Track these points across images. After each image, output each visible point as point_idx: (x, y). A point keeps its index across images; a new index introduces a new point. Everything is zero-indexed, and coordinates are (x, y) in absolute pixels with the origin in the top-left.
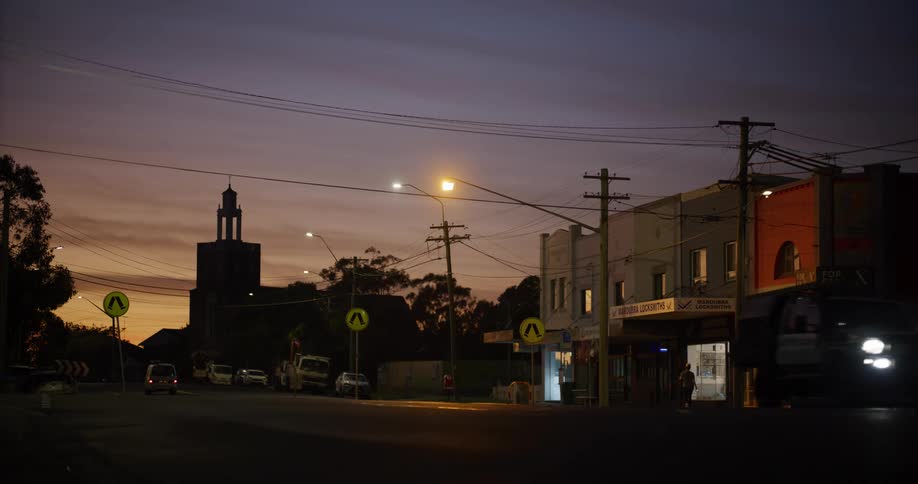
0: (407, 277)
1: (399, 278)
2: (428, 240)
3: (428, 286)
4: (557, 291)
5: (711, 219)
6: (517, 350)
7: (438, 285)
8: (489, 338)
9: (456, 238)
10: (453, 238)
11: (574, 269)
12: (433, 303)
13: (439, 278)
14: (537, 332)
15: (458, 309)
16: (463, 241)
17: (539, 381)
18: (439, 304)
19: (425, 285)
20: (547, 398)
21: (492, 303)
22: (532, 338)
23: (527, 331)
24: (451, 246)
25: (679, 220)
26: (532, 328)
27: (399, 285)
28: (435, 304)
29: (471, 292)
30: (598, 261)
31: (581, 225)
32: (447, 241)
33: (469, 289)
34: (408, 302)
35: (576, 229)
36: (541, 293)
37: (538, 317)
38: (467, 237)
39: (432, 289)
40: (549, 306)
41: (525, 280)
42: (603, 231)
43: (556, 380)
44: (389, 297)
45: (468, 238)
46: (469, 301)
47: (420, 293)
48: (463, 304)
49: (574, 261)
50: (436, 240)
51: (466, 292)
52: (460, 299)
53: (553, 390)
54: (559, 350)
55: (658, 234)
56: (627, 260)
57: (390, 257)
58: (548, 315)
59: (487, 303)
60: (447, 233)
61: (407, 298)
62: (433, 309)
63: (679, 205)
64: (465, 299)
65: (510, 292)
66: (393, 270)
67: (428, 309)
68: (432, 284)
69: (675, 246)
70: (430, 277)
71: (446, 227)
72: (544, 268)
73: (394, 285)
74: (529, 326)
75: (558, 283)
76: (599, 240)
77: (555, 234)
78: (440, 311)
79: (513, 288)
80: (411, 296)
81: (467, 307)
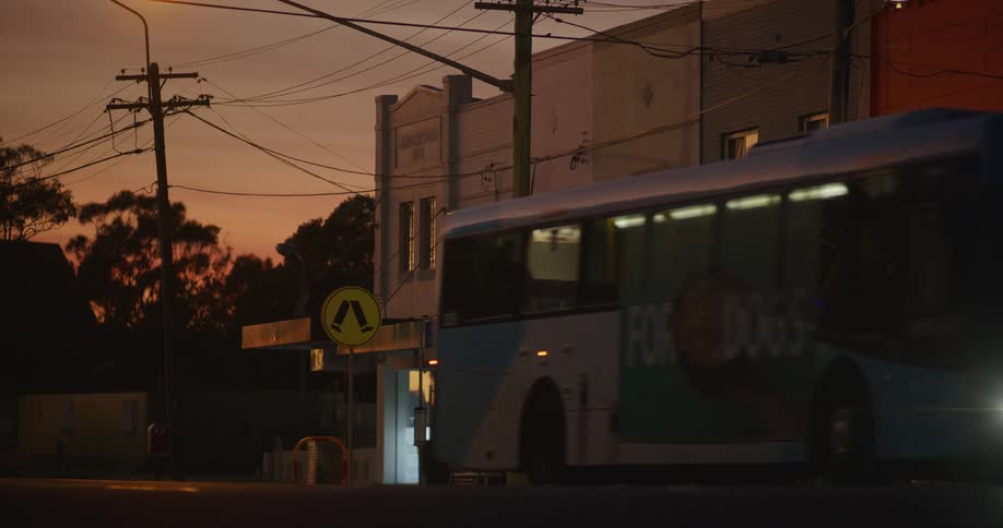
0: (67, 197)
1: (51, 201)
2: (110, 107)
3: (118, 221)
4: (413, 231)
5: (766, 57)
6: (318, 366)
7: (140, 220)
8: (255, 336)
9: (177, 103)
10: (173, 104)
11: (453, 178)
12: (130, 259)
13: (143, 202)
14: (362, 321)
15: (190, 274)
16: (193, 109)
17: (370, 438)
18: (145, 263)
19: (110, 219)
20: (388, 479)
21: (269, 261)
22: (349, 335)
23: (340, 318)
24: (167, 121)
25: (695, 60)
26: (351, 312)
27: (45, 218)
28: (136, 264)
29: (220, 237)
30: (508, 158)
31: (471, 73)
32: (158, 109)
33: (217, 230)
34: (71, 257)
35: (461, 84)
36: (378, 233)
37: (369, 287)
38: (205, 101)
39: (129, 228)
40: (395, 263)
41: (343, 205)
42: (519, 87)
43: (408, 435)
44: (21, 242)
45: (207, 103)
46: (214, 258)
47: (99, 236)
48: (201, 262)
49: (454, 159)
50: (130, 107)
51: (207, 235)
52: (194, 250)
53: (403, 459)
54: (415, 367)
55: (648, 97)
56: (577, 157)
57: (26, 149)
58: (394, 282)
59: (258, 262)
60: (155, 89)
61: (69, 247)
62: (131, 274)
63: (696, 26)
64: (207, 250)
65: (308, 232)
66: (33, 181)
67: (117, 274)
68: (129, 217)
69: (687, 124)
70: (123, 200)
71: (153, 76)
72: (384, 175)
73: (35, 216)
74: (345, 306)
75: (415, 209)
76: (510, 109)
77: (409, 98)
78: (146, 280)
79: (316, 223)
80: (79, 242)
81: (211, 270)
